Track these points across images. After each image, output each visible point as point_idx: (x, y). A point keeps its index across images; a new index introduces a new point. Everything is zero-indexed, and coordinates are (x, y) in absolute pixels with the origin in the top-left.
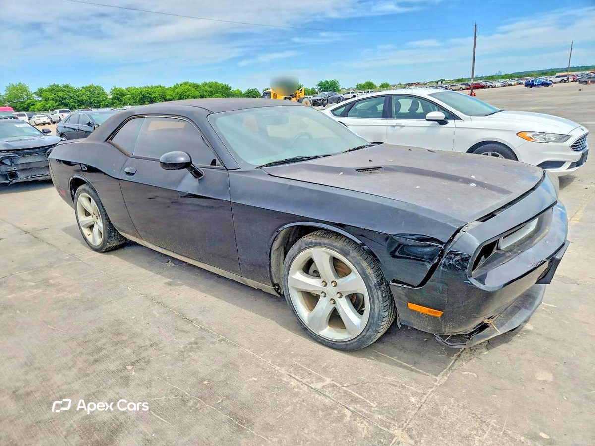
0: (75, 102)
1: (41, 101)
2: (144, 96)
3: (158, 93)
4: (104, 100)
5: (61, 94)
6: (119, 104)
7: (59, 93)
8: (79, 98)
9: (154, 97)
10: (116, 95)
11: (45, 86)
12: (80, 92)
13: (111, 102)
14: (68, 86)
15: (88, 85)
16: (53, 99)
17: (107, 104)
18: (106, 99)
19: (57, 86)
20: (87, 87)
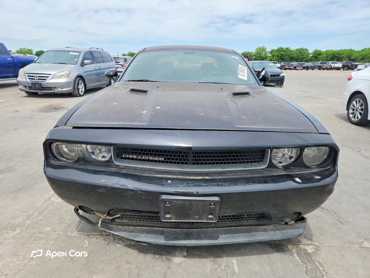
0: (288, 58)
1: (270, 57)
2: (335, 56)
3: (346, 54)
4: (306, 58)
5: (282, 53)
6: (315, 61)
7: (282, 52)
8: (292, 56)
9: (342, 57)
10: (315, 55)
11: (276, 48)
12: (294, 52)
13: (310, 59)
14: (288, 49)
15: (300, 48)
16: (277, 56)
17: (307, 60)
18: (308, 57)
19: (282, 48)
20: (299, 49)
